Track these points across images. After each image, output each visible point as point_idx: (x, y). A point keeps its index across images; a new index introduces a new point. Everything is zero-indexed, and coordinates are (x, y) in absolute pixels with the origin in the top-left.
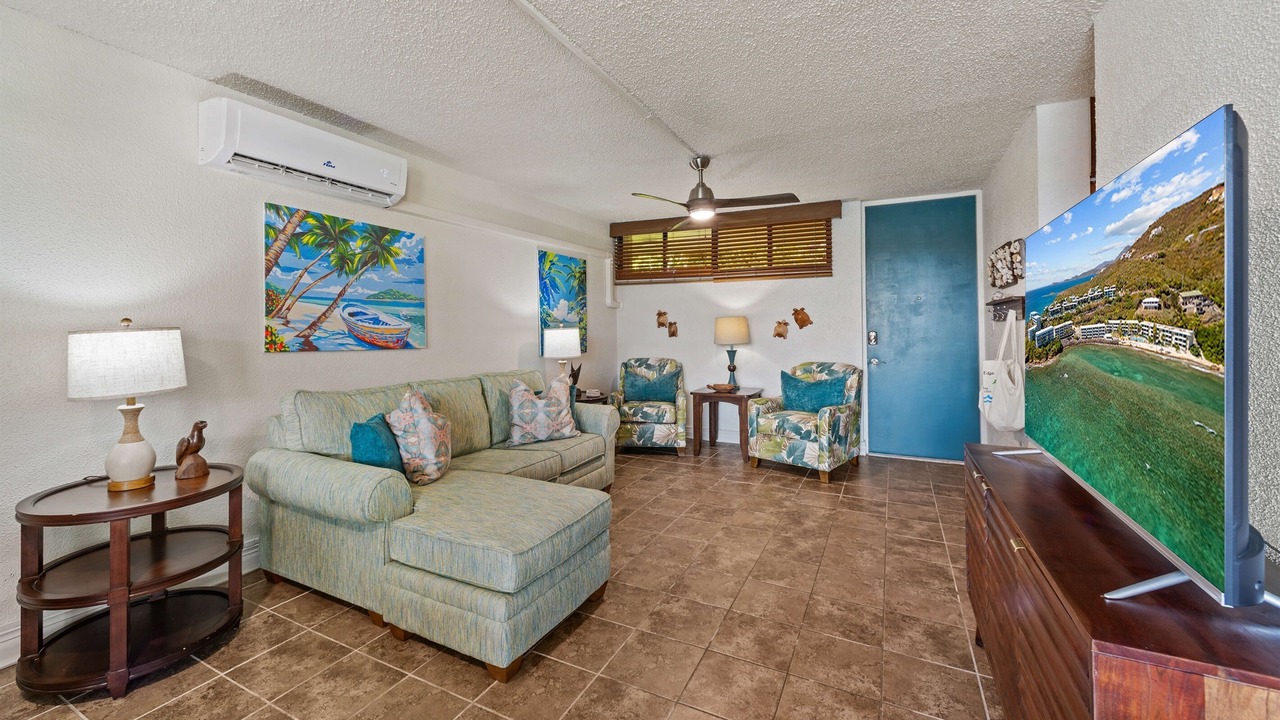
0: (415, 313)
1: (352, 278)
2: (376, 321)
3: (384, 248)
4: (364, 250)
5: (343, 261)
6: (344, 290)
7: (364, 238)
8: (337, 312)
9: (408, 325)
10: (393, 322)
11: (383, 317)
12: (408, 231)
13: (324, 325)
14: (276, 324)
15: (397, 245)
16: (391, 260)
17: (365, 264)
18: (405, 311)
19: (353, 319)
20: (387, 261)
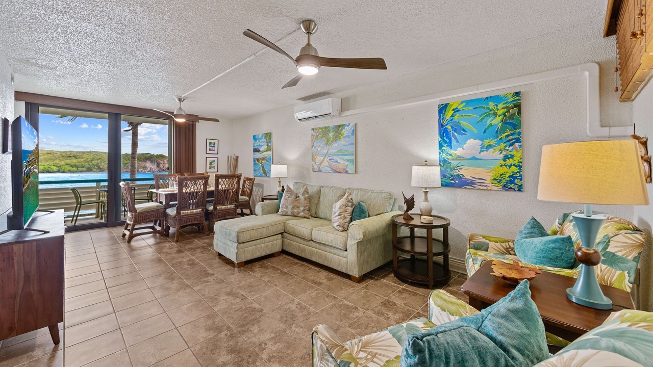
0: (350, 158)
1: (330, 147)
2: (337, 162)
3: (339, 133)
4: (333, 136)
5: (328, 141)
6: (328, 151)
7: (333, 131)
8: (326, 159)
9: (347, 163)
10: (342, 162)
11: (339, 161)
12: (347, 123)
13: (323, 163)
14: (313, 163)
15: (344, 130)
16: (342, 137)
17: (334, 140)
18: (346, 157)
19: (330, 161)
20: (340, 138)
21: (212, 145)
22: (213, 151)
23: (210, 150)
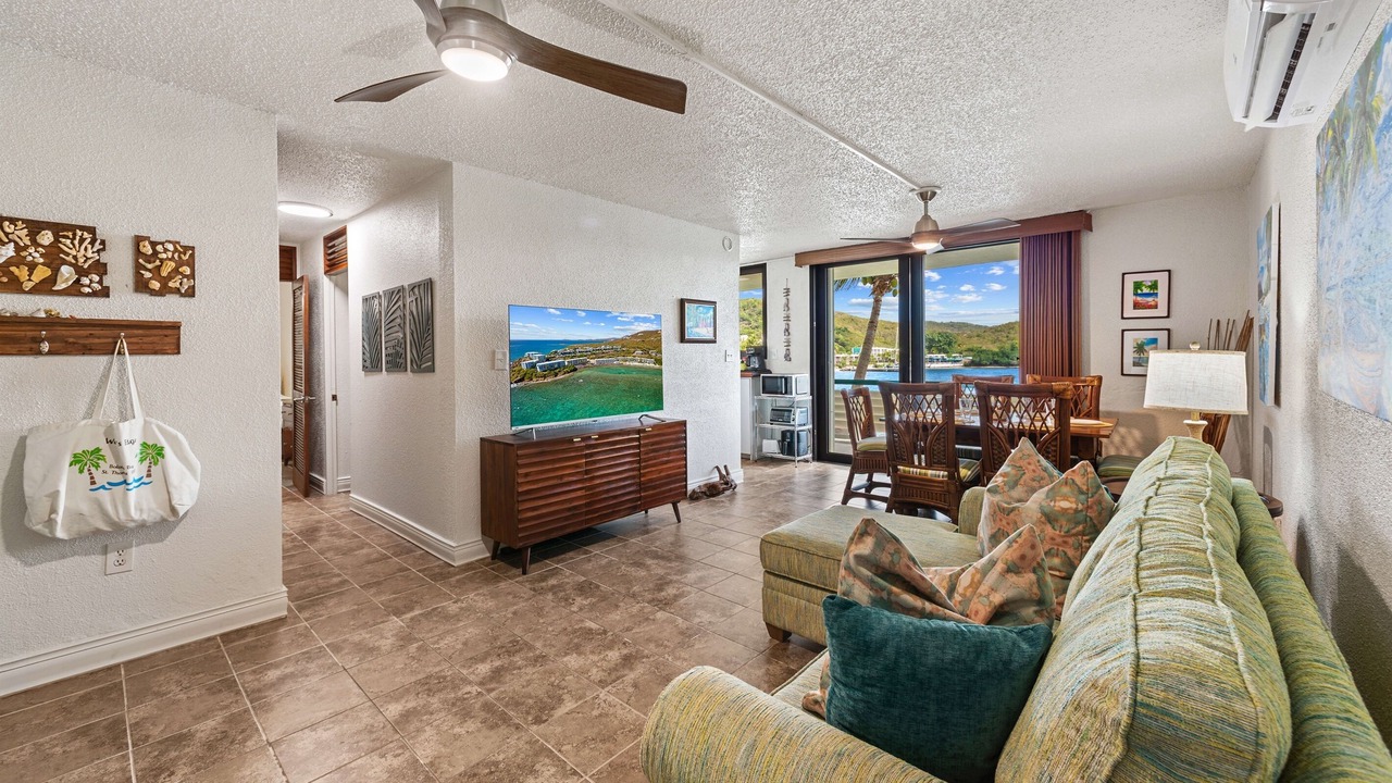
21: (1146, 291)
22: (1150, 307)
23: (1136, 306)
